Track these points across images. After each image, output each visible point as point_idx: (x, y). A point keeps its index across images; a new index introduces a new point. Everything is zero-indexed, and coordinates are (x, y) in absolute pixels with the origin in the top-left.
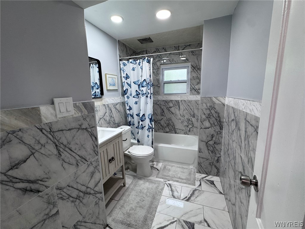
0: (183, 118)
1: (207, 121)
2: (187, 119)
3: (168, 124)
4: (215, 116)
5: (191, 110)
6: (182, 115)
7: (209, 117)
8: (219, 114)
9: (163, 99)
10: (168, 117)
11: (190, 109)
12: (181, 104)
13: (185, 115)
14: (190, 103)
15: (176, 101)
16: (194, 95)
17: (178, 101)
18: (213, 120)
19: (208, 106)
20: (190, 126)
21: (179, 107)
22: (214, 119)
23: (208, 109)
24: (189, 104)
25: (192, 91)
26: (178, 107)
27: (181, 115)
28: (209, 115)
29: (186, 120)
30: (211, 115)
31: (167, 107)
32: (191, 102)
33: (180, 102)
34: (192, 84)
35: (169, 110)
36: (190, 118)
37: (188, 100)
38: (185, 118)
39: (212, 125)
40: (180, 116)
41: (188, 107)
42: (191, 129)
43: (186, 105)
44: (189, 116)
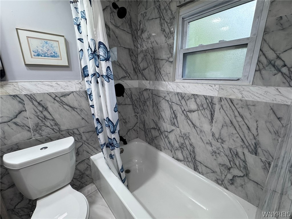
0: (218, 145)
2: (230, 149)
5: (246, 131)
6: (217, 136)
11: (245, 128)
12: (217, 107)
13: (226, 138)
14: (249, 109)
15: (206, 98)
17: (212, 98)
20: (236, 172)
21: (212, 115)
24: (246, 113)
26: (208, 113)
27: (213, 135)
29: (228, 152)
31: (183, 109)
32: (252, 108)
33: (216, 101)
35: (187, 117)
36: (240, 150)
37: (241, 100)
38: (225, 146)
40: (211, 138)
41: (239, 119)
43: (232, 113)
44: (239, 145)
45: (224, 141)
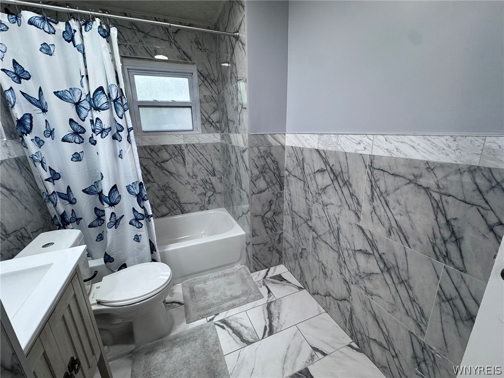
0: (194, 181)
1: (262, 178)
2: (202, 180)
3: (164, 197)
4: (272, 169)
5: (207, 163)
6: (191, 174)
7: (263, 171)
8: (277, 163)
9: (144, 145)
10: (161, 184)
11: (205, 161)
12: (186, 152)
13: (198, 173)
14: (204, 149)
15: (175, 146)
16: (209, 132)
17: (180, 146)
18: (269, 175)
19: (262, 151)
20: (209, 193)
21: (184, 159)
22: (271, 174)
23: (261, 157)
24: (204, 152)
25: (205, 125)
26: (180, 158)
27: (189, 175)
28: (263, 167)
29: (201, 183)
30: (267, 167)
31: (155, 162)
32: (205, 147)
33: (183, 147)
34: (203, 111)
35: (162, 168)
36: (207, 178)
37: (199, 144)
38: (198, 179)
39: (269, 185)
40: (187, 178)
41: (201, 157)
42: (212, 198)
43: (196, 154)
44: (206, 174)
45: (197, 176)
